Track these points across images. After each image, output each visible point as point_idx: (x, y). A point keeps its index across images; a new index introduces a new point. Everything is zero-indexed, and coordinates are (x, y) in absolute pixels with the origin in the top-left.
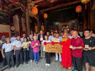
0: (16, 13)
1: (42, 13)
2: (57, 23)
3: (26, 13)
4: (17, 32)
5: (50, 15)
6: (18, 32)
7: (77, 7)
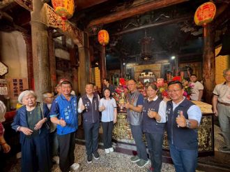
0: (15, 25)
1: (95, 29)
2: (129, 66)
3: (32, 13)
4: (18, 82)
5: (116, 42)
6: (21, 80)
7: (202, 6)
